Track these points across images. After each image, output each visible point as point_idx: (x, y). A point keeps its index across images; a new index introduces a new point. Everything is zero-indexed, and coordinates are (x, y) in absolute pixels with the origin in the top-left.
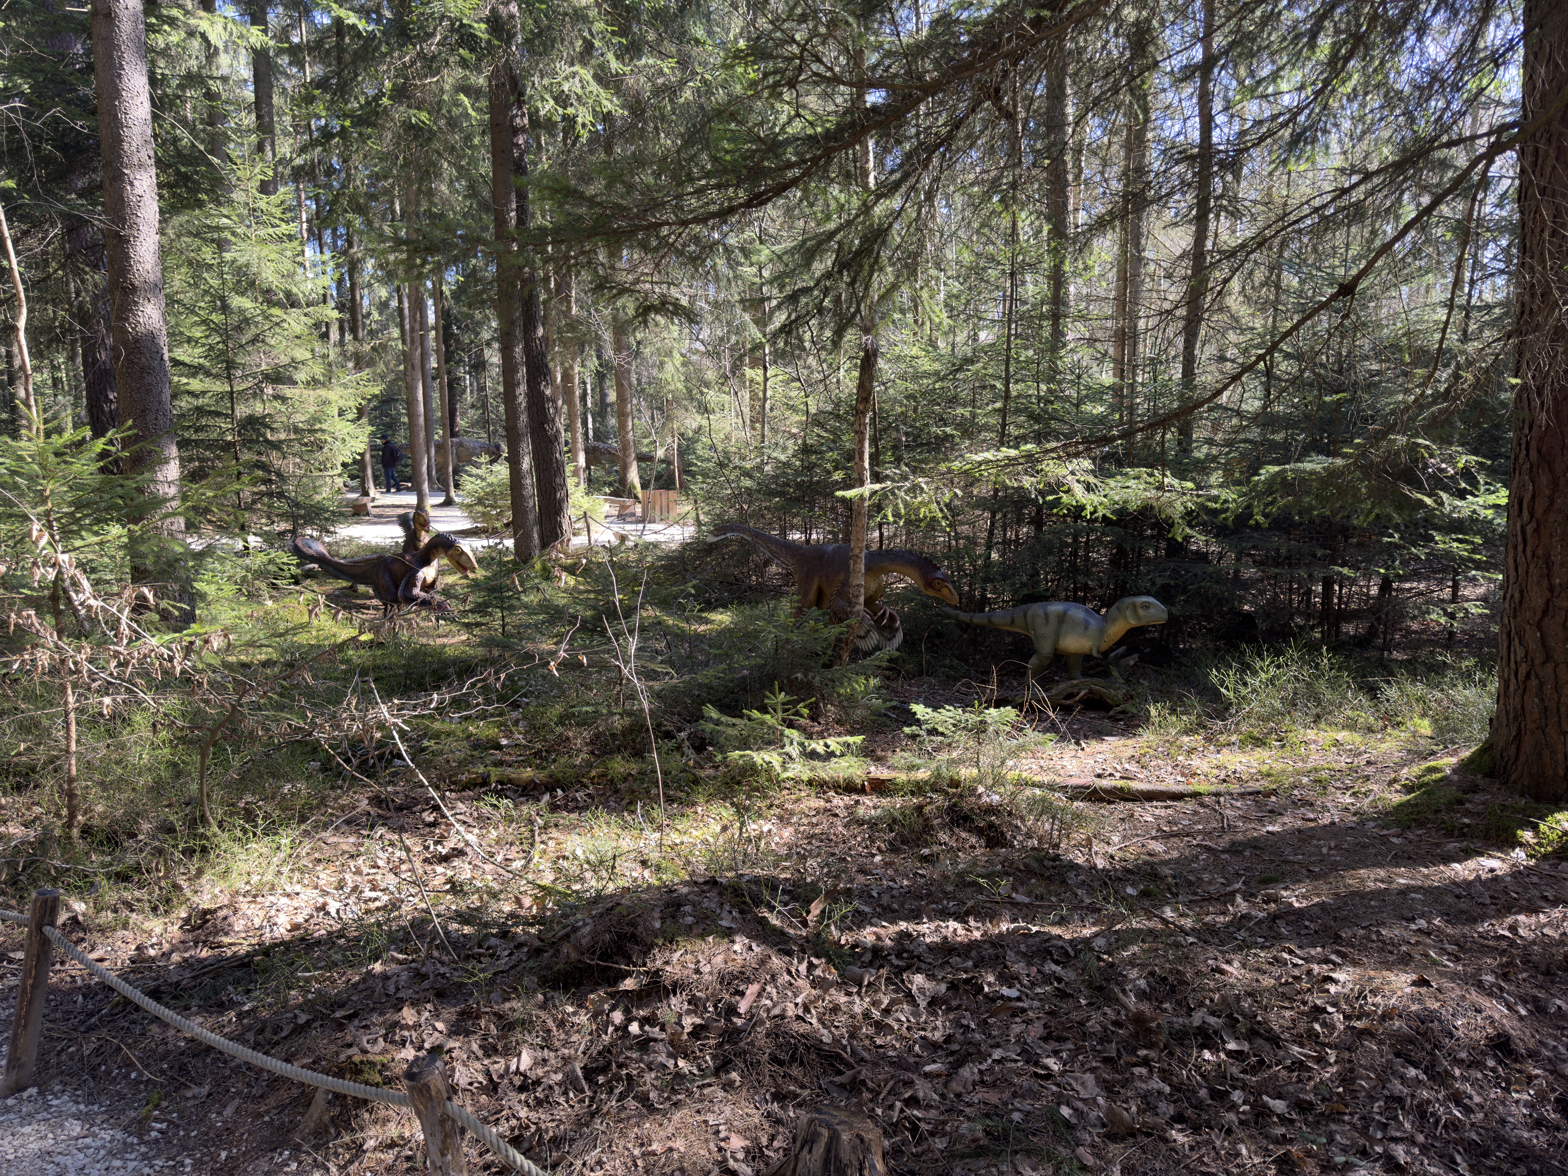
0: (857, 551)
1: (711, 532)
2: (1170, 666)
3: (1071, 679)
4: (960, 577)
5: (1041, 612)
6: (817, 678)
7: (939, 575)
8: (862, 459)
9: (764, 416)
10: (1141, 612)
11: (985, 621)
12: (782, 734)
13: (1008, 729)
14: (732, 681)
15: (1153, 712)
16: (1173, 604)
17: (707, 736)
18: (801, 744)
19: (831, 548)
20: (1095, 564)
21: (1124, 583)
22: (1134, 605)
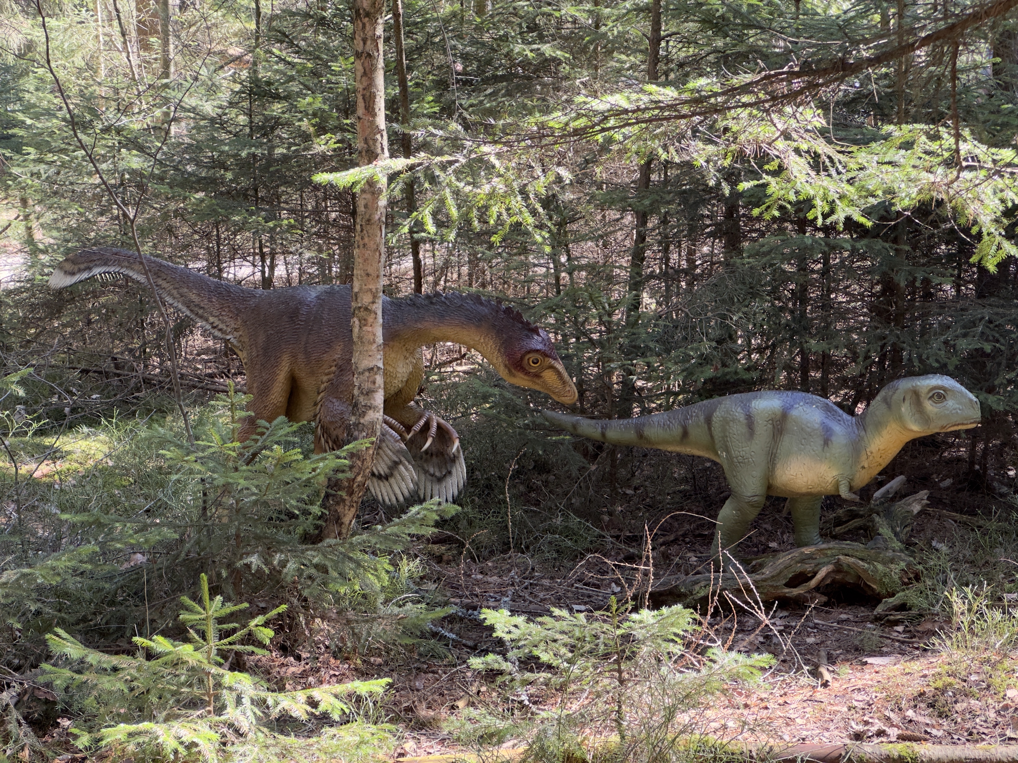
0: (366, 299)
1: (60, 266)
2: (989, 513)
3: (799, 544)
4: (580, 348)
5: (739, 414)
6: (292, 566)
7: (536, 343)
8: (370, 109)
9: (167, 18)
10: (929, 406)
11: (630, 436)
12: (218, 685)
13: (677, 649)
14: (110, 578)
15: (958, 605)
16: (991, 390)
17: (59, 695)
18: (261, 703)
19: (312, 294)
20: (842, 314)
21: (897, 351)
22: (916, 394)
